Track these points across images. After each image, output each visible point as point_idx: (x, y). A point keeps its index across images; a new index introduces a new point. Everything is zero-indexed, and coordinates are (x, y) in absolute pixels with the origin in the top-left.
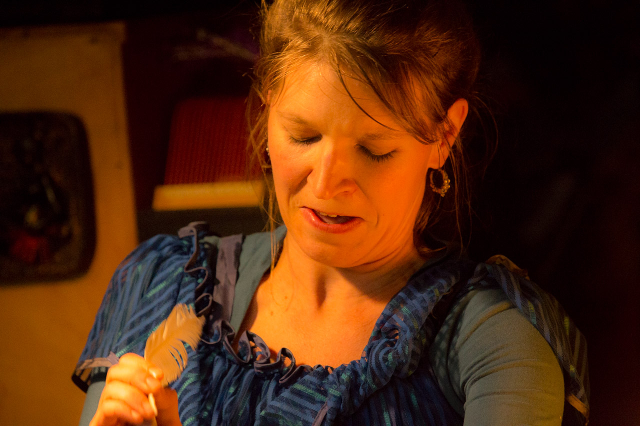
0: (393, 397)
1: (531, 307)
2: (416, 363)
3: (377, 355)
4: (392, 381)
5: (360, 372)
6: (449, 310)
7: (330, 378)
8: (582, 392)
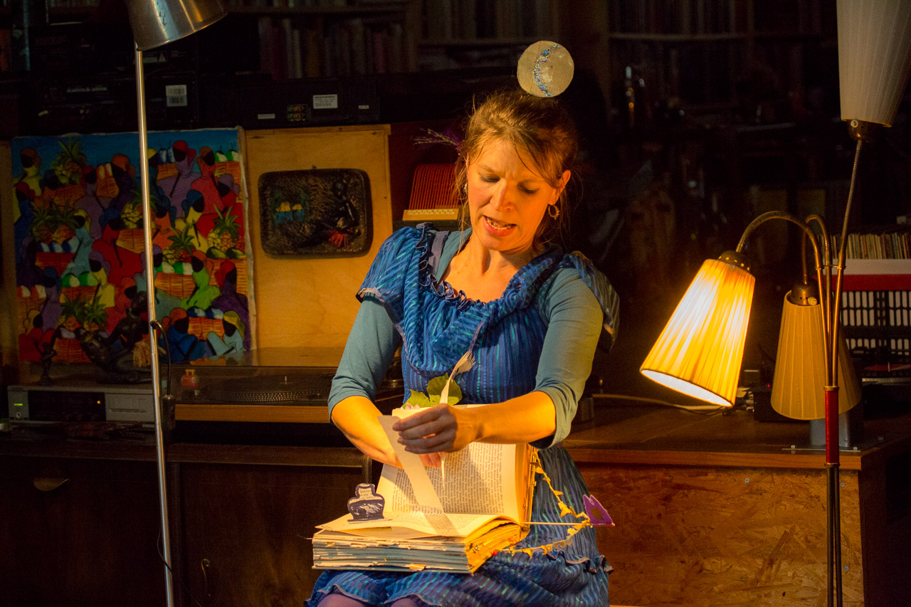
0: (515, 318)
1: (589, 277)
3: (509, 296)
4: (516, 310)
6: (549, 276)
7: (484, 307)
8: (611, 323)
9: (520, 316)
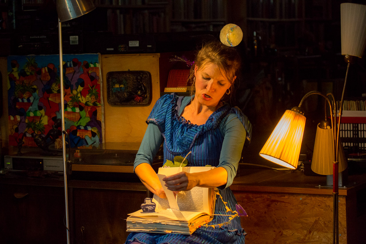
0: (211, 132)
1: (241, 118)
2: (216, 126)
3: (208, 123)
4: (211, 129)
5: (204, 126)
6: (225, 116)
7: (198, 127)
8: (249, 136)
9: (213, 131)
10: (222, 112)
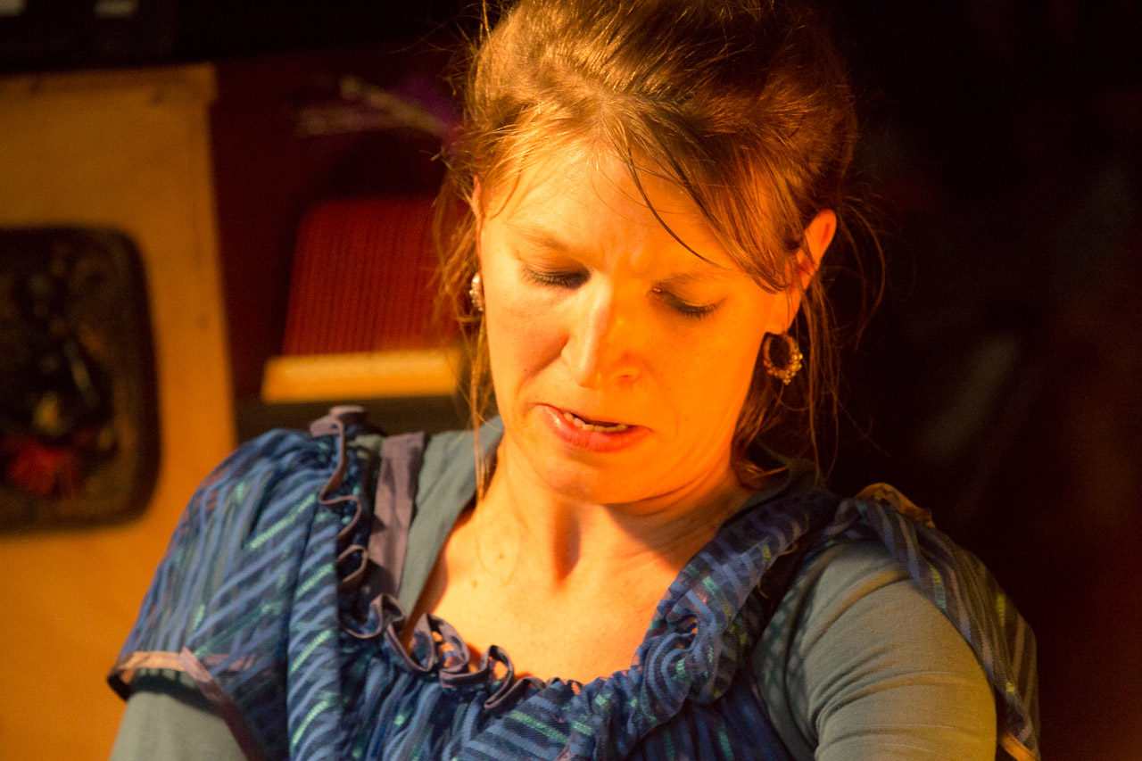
2: (728, 678)
4: (686, 710)
5: (629, 693)
8: (1028, 730)
10: (766, 552)
